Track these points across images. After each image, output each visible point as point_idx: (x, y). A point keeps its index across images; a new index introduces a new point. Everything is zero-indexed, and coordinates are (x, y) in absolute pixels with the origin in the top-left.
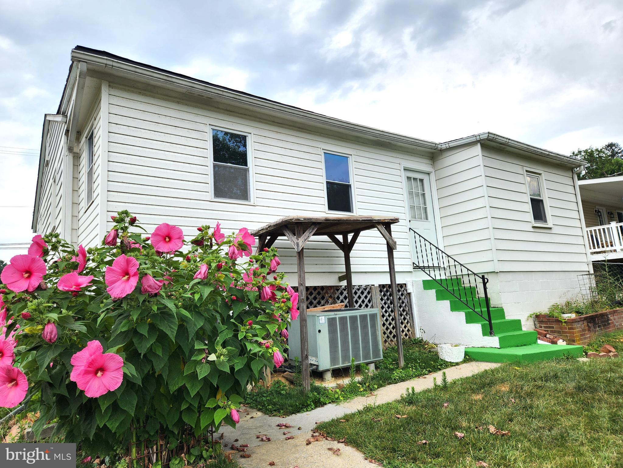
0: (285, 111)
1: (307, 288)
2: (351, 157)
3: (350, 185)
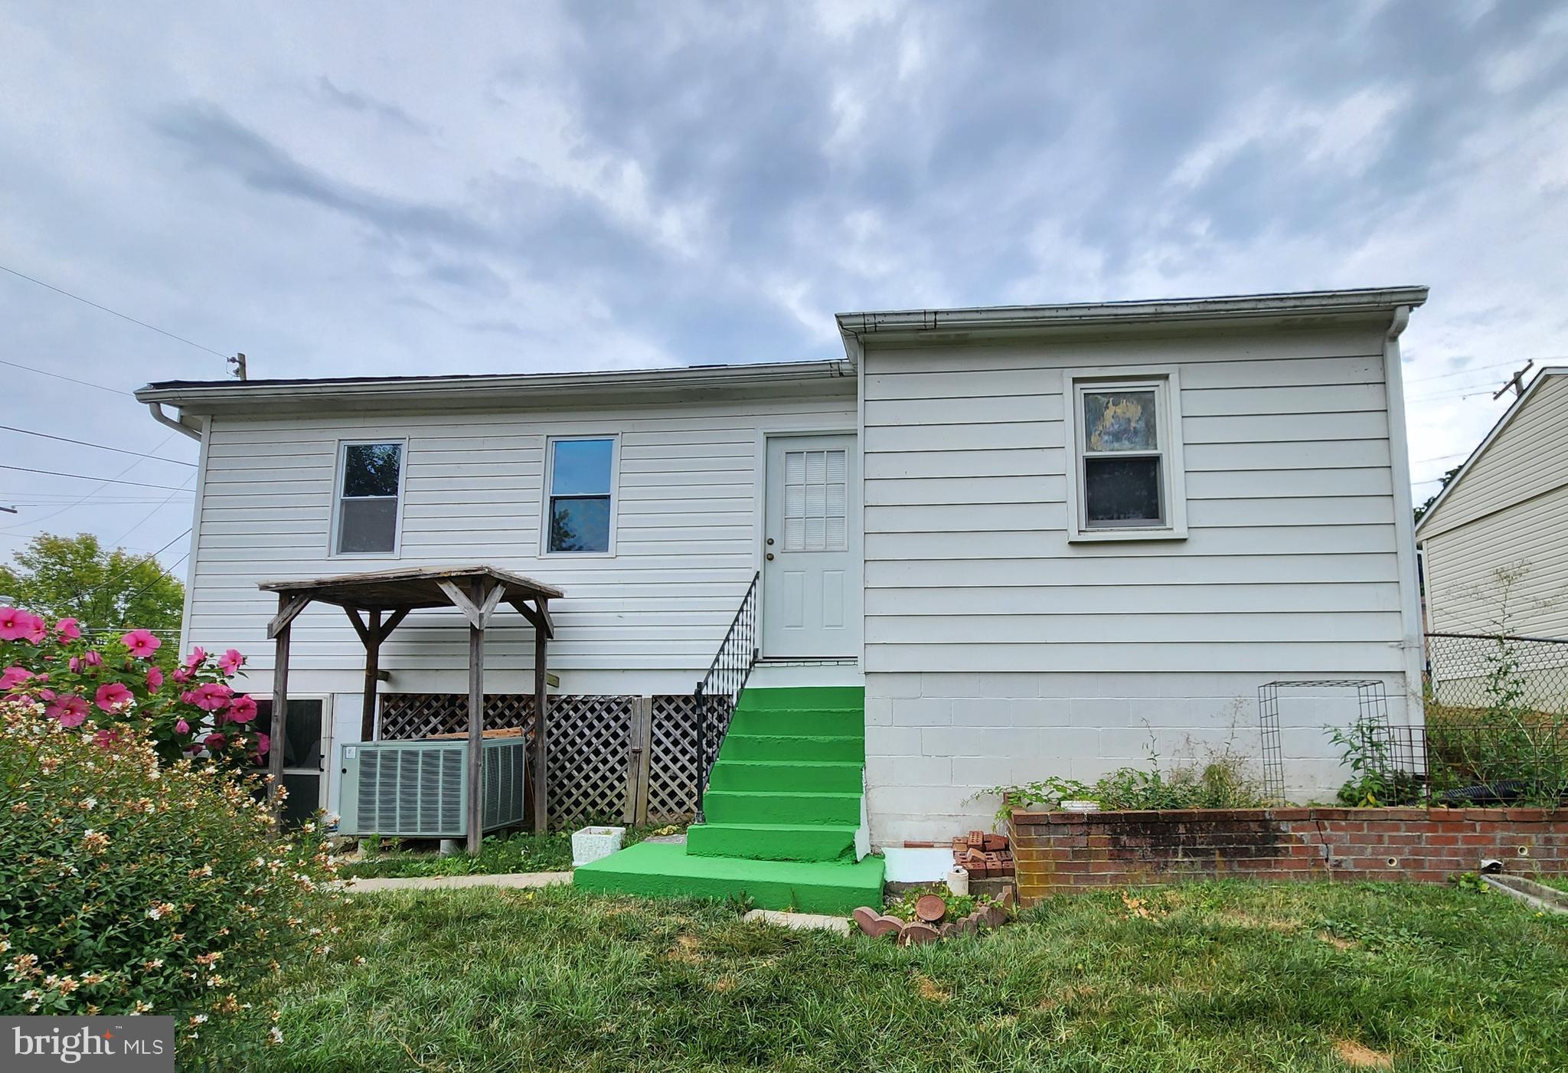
2: (617, 439)
3: (609, 496)
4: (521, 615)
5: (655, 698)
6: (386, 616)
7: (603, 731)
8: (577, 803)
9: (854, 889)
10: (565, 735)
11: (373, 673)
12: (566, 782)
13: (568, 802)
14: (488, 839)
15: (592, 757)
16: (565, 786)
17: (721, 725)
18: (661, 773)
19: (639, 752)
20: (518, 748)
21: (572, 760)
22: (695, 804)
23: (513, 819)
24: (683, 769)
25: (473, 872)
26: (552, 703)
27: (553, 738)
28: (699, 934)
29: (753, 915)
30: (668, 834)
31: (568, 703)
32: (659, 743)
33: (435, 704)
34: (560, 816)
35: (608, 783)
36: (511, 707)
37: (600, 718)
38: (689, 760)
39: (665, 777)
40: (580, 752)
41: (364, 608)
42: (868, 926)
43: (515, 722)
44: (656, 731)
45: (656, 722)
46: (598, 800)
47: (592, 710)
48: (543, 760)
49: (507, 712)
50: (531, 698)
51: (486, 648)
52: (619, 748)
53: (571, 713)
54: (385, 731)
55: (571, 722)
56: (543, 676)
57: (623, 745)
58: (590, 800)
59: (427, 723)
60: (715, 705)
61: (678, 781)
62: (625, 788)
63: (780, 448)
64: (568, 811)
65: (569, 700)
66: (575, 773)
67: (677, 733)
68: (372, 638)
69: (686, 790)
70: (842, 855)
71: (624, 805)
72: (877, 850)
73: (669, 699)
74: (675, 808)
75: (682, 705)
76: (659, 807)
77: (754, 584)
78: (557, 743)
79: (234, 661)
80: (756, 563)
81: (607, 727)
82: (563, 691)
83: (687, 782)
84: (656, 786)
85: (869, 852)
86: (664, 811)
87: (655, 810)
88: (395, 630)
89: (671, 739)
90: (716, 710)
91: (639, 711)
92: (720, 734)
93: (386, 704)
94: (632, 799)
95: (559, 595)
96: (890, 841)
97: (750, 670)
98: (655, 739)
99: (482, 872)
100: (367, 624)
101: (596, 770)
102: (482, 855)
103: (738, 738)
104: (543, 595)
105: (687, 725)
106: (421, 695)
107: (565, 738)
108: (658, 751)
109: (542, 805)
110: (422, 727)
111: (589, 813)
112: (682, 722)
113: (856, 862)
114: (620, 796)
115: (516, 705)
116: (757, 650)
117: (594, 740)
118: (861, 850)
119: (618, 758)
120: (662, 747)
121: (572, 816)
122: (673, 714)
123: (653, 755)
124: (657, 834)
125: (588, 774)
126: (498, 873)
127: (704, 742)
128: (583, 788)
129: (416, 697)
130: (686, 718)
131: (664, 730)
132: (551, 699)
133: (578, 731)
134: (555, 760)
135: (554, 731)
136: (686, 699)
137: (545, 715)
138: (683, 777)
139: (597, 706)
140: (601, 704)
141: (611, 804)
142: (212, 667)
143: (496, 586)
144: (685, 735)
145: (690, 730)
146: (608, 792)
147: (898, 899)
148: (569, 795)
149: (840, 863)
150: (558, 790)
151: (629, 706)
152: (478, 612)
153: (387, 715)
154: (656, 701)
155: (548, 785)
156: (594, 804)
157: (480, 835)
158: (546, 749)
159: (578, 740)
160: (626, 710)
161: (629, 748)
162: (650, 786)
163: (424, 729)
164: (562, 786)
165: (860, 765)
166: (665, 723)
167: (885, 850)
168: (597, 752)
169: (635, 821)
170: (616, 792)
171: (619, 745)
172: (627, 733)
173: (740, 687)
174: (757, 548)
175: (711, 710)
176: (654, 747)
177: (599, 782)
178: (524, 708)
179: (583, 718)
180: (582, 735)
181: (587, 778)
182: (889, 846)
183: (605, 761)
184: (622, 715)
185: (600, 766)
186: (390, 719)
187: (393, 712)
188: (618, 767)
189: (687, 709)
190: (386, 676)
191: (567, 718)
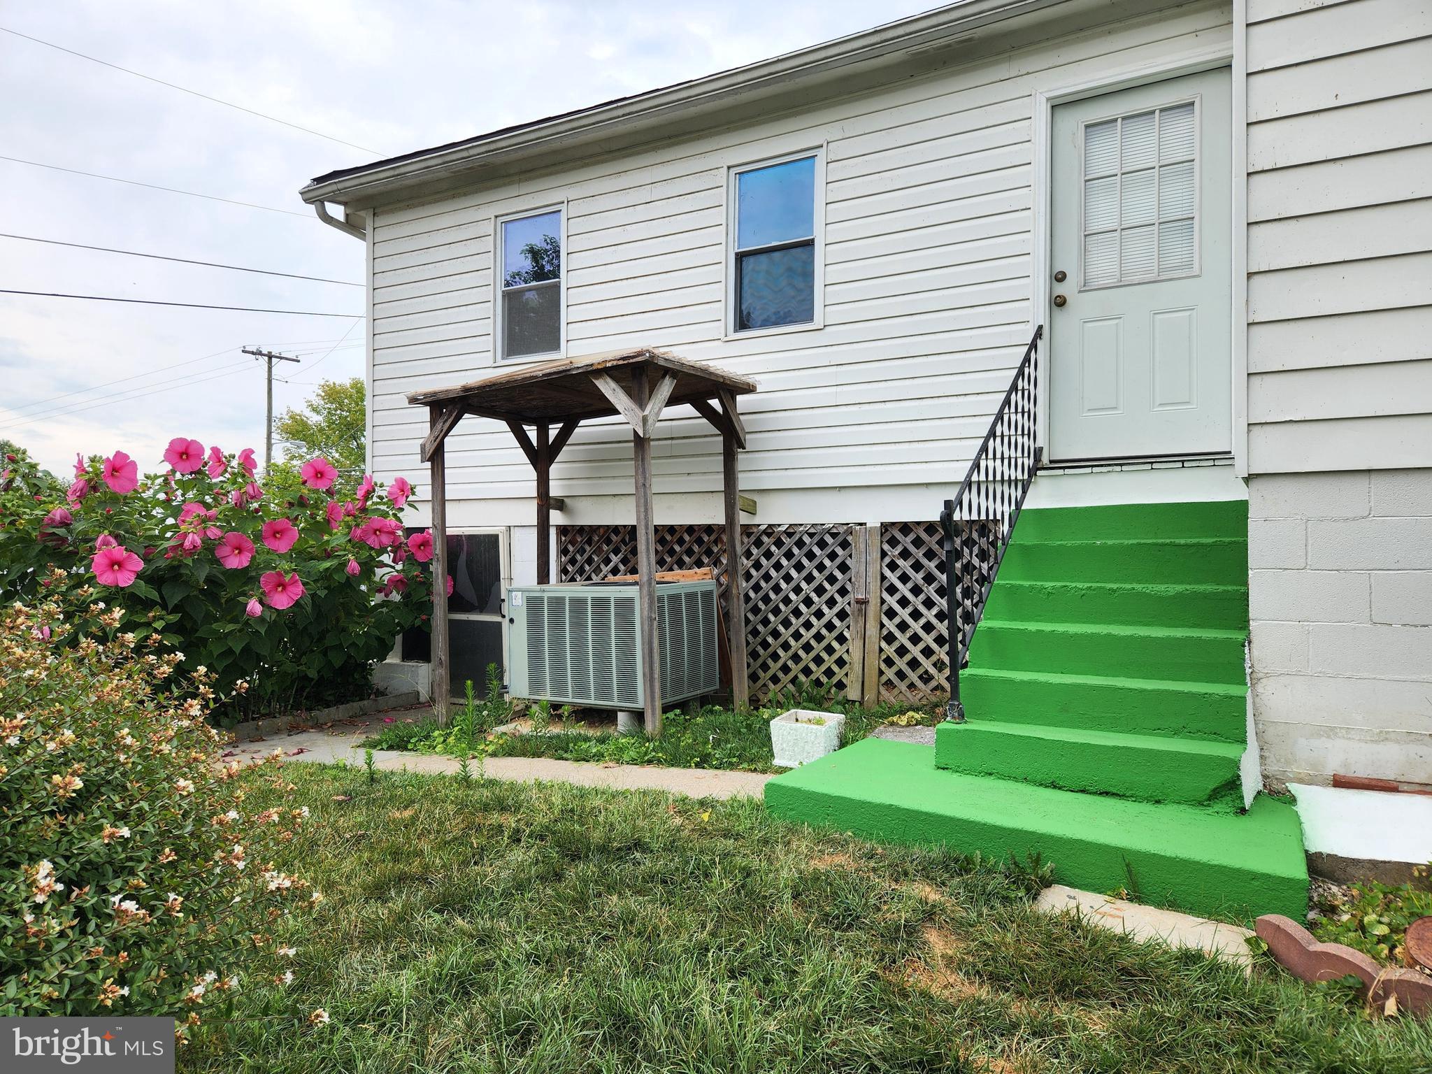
0: (584, 126)
1: (656, 528)
2: (821, 153)
3: (813, 240)
4: (704, 421)
5: (886, 527)
6: (554, 430)
7: (815, 573)
8: (786, 669)
9: (1255, 876)
10: (767, 577)
11: (546, 502)
12: (770, 640)
13: (774, 667)
14: (671, 715)
15: (803, 608)
16: (770, 645)
17: (985, 566)
18: (897, 633)
19: (863, 602)
20: (707, 595)
21: (776, 611)
22: (947, 679)
23: (705, 686)
24: (928, 627)
25: (650, 762)
26: (749, 535)
27: (753, 582)
28: (961, 928)
29: (1056, 900)
30: (908, 725)
31: (769, 535)
32: (892, 590)
33: (614, 538)
34: (765, 685)
35: (824, 643)
36: (700, 541)
37: (811, 556)
38: (936, 616)
39: (903, 639)
40: (787, 601)
41: (530, 423)
42: (1293, 957)
43: (706, 560)
44: (887, 573)
45: (887, 560)
46: (813, 666)
47: (800, 543)
48: (739, 610)
49: (696, 548)
50: (721, 529)
51: (654, 466)
52: (837, 597)
53: (773, 548)
54: (564, 571)
55: (773, 560)
56: (734, 499)
57: (843, 592)
58: (801, 665)
59: (607, 561)
60: (975, 535)
61: (921, 646)
62: (847, 651)
63: (1074, 121)
64: (775, 679)
65: (770, 530)
66: (781, 629)
67: (918, 577)
68: (542, 457)
69: (934, 658)
70: (1215, 795)
71: (846, 675)
72: (1276, 786)
73: (905, 528)
74: (919, 683)
75: (924, 536)
76: (895, 680)
77: (1033, 346)
78: (757, 588)
79: (403, 491)
80: (1037, 312)
81: (821, 568)
82: (764, 518)
83: (934, 646)
84: (890, 650)
85: (1261, 788)
86: (903, 686)
87: (889, 684)
88: (565, 448)
89: (910, 585)
90: (975, 543)
91: (862, 546)
92: (983, 580)
93: (563, 538)
94: (857, 667)
95: (749, 389)
96: (1303, 770)
97: (1029, 481)
98: (886, 584)
99: (659, 762)
100: (535, 443)
101: (808, 625)
102: (663, 736)
103: (1012, 586)
104: (730, 389)
105: (931, 565)
106: (599, 527)
107: (767, 582)
108: (892, 601)
109: (740, 670)
110: (602, 566)
111: (801, 684)
112: (924, 561)
113: (1243, 811)
114: (841, 662)
115: (706, 538)
116: (1041, 449)
117: (804, 585)
118: (1251, 785)
119: (836, 609)
120: (897, 596)
121: (780, 686)
122: (912, 549)
123: (885, 607)
124: (892, 724)
125: (797, 631)
126: (679, 766)
127: (958, 590)
128: (793, 649)
129: (594, 529)
130: (930, 555)
131: (898, 573)
132: (747, 530)
133: (783, 572)
134: (756, 610)
135: (753, 572)
136: (930, 527)
137: (739, 549)
138: (929, 640)
139: (806, 539)
140: (811, 535)
141: (829, 673)
142: (381, 498)
143: (664, 377)
144: (929, 579)
145: (937, 573)
146: (824, 655)
147: (1335, 889)
148: (775, 657)
149: (1210, 810)
150: (761, 651)
151: (850, 538)
152: (641, 414)
153: (564, 551)
154: (886, 530)
155: (748, 643)
156: (807, 671)
157: (658, 710)
158: (742, 596)
159: (783, 585)
160: (845, 545)
161: (850, 597)
162: (881, 650)
163: (605, 569)
164: (765, 645)
165: (1239, 636)
166: (900, 562)
167: (1294, 788)
168: (808, 602)
169: (863, 697)
170: (836, 656)
171: (838, 591)
172: (847, 575)
173: (1013, 507)
174: (1038, 289)
175: (969, 543)
176: (886, 596)
177: (813, 642)
178: (716, 542)
179: (789, 555)
180: (788, 578)
181: (797, 636)
182: (1301, 781)
183: (819, 614)
184: (839, 551)
185: (814, 620)
186: (568, 557)
187: (571, 548)
188: (836, 622)
189: (932, 542)
190: (560, 504)
191: (768, 555)
